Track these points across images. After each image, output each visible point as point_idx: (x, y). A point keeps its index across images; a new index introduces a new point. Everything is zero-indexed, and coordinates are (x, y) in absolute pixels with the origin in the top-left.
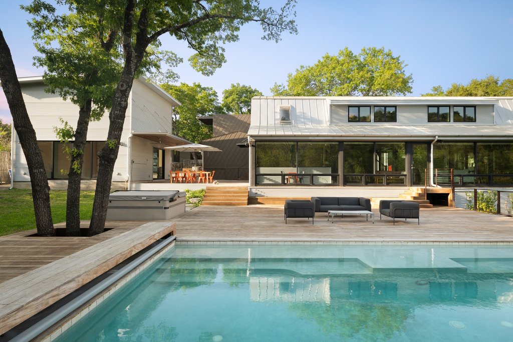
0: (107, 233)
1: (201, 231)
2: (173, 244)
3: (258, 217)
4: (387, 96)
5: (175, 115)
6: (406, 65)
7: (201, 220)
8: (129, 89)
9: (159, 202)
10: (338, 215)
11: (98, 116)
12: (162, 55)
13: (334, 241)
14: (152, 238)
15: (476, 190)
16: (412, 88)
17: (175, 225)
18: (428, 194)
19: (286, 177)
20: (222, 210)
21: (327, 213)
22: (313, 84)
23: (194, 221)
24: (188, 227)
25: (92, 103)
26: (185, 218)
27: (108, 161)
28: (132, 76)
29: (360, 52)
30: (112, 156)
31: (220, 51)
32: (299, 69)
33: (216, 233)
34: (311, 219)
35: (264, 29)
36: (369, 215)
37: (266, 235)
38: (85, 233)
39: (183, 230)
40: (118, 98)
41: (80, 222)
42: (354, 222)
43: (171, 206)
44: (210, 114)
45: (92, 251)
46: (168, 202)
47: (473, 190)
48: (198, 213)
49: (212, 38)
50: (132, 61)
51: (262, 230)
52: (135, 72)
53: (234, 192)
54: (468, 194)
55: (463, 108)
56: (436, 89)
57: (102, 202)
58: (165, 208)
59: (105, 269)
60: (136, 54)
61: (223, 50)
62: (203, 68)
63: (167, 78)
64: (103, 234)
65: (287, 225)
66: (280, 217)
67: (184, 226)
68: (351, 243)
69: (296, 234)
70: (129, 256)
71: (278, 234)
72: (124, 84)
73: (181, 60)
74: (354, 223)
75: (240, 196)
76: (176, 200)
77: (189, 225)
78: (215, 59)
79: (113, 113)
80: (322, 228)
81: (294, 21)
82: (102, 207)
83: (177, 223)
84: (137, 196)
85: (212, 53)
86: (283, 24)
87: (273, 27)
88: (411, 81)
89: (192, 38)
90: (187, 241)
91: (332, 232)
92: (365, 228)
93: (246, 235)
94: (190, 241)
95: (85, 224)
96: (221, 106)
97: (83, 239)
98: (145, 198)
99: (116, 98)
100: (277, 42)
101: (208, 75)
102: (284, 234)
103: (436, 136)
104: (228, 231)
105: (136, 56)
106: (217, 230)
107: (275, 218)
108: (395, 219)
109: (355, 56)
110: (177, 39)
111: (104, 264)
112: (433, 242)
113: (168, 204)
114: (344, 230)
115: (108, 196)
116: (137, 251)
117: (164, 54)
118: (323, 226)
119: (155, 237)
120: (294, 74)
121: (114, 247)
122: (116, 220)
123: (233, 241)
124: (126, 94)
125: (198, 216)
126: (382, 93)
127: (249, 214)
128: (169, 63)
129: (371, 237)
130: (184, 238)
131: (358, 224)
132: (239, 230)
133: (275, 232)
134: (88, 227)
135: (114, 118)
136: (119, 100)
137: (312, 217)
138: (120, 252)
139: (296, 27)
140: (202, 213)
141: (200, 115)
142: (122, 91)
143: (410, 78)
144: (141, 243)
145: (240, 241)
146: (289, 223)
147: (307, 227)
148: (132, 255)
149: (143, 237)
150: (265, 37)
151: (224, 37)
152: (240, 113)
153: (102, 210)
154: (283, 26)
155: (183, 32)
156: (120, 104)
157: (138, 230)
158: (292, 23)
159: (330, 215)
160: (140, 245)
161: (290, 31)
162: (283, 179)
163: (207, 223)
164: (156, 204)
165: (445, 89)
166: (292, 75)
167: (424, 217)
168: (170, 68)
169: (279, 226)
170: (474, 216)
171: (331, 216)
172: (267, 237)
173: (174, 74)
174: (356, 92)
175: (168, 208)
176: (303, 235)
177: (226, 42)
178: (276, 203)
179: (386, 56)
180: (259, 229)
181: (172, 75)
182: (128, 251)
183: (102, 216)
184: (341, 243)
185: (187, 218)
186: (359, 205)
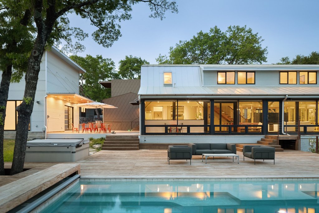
0: (25, 172)
1: (101, 171)
2: (78, 181)
3: (146, 159)
4: (247, 64)
5: (82, 80)
6: (263, 40)
7: (101, 161)
8: (40, 55)
9: (68, 148)
10: (210, 157)
11: (18, 79)
12: (71, 31)
13: (208, 178)
14: (59, 177)
15: (318, 137)
16: (266, 58)
17: (79, 166)
18: (280, 141)
19: (169, 128)
20: (118, 154)
21: (202, 156)
22: (189, 55)
23: (96, 163)
24: (91, 168)
25: (12, 68)
26: (88, 160)
27: (25, 115)
28: (43, 45)
29: (227, 29)
30: (28, 111)
31: (117, 28)
32: (179, 43)
33: (113, 172)
34: (189, 161)
35: (151, 9)
36: (235, 157)
37: (153, 173)
38: (8, 172)
39: (86, 170)
40: (32, 62)
41: (4, 164)
42: (223, 162)
43: (77, 151)
44: (109, 79)
45: (7, 188)
46: (75, 147)
47: (316, 137)
48: (99, 156)
49: (110, 17)
50: (43, 32)
51: (150, 169)
52: (45, 41)
53: (128, 140)
54: (311, 141)
55: (307, 73)
56: (284, 60)
57: (21, 147)
58: (73, 152)
59: (17, 203)
60: (46, 27)
61: (120, 27)
62: (103, 41)
63: (76, 49)
64: (22, 173)
65: (170, 165)
66: (164, 159)
67: (87, 166)
68: (221, 180)
69: (177, 172)
70: (39, 192)
71: (163, 172)
72: (37, 51)
73: (87, 35)
74: (223, 164)
75: (132, 143)
76: (81, 146)
77: (91, 166)
78: (113, 34)
79: (28, 75)
80: (198, 168)
81: (175, 3)
82: (21, 152)
83: (82, 164)
84: (50, 143)
85: (111, 29)
86: (167, 5)
87: (158, 7)
88: (266, 52)
89: (94, 17)
90: (89, 179)
91: (206, 171)
92: (232, 168)
93: (137, 174)
94: (92, 179)
95: (8, 165)
96: (118, 73)
97: (5, 177)
98: (57, 144)
99: (30, 63)
100: (162, 20)
101: (108, 47)
102: (168, 172)
103: (286, 95)
104: (122, 171)
105: (46, 28)
106: (114, 170)
107: (161, 160)
108: (256, 160)
109: (223, 33)
110: (82, 17)
111: (17, 199)
112: (288, 178)
113: (74, 149)
114: (215, 169)
115: (26, 143)
116: (46, 188)
117: (73, 31)
118: (199, 166)
119: (62, 176)
120: (175, 47)
121: (27, 184)
122: (33, 162)
123: (126, 179)
124: (39, 59)
125: (99, 159)
126: (243, 62)
127: (139, 157)
128: (78, 37)
129: (238, 174)
130: (87, 177)
131: (227, 164)
132: (131, 170)
133: (161, 171)
134: (10, 167)
135: (29, 79)
136: (33, 64)
137: (190, 159)
138: (31, 188)
139: (177, 7)
140: (102, 156)
141: (102, 80)
142: (35, 57)
143: (265, 50)
144: (50, 181)
145: (132, 179)
146: (172, 164)
147: (185, 167)
148: (42, 191)
149: (51, 176)
150: (152, 16)
151: (119, 16)
152: (133, 78)
153: (21, 154)
154: (166, 7)
155: (86, 12)
156: (33, 67)
157: (48, 170)
158: (174, 4)
159: (204, 157)
160: (49, 183)
161: (172, 10)
162: (166, 130)
163: (106, 164)
164: (65, 149)
165: (291, 60)
166: (172, 48)
167: (278, 159)
168: (78, 41)
169: (163, 166)
170: (316, 157)
171: (205, 159)
172: (154, 175)
173: (81, 46)
174: (223, 61)
175: (75, 152)
176: (182, 174)
177: (122, 20)
178: (161, 148)
179: (246, 33)
180: (147, 169)
181: (79, 47)
182: (38, 188)
183: (21, 159)
184: (214, 180)
185: (90, 160)
186: (227, 149)
